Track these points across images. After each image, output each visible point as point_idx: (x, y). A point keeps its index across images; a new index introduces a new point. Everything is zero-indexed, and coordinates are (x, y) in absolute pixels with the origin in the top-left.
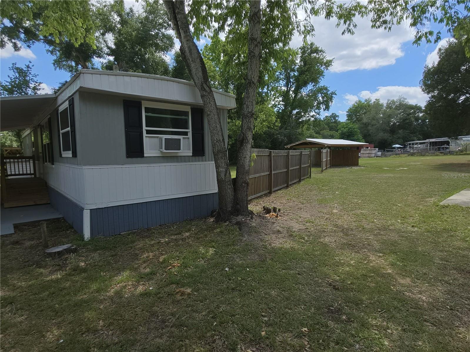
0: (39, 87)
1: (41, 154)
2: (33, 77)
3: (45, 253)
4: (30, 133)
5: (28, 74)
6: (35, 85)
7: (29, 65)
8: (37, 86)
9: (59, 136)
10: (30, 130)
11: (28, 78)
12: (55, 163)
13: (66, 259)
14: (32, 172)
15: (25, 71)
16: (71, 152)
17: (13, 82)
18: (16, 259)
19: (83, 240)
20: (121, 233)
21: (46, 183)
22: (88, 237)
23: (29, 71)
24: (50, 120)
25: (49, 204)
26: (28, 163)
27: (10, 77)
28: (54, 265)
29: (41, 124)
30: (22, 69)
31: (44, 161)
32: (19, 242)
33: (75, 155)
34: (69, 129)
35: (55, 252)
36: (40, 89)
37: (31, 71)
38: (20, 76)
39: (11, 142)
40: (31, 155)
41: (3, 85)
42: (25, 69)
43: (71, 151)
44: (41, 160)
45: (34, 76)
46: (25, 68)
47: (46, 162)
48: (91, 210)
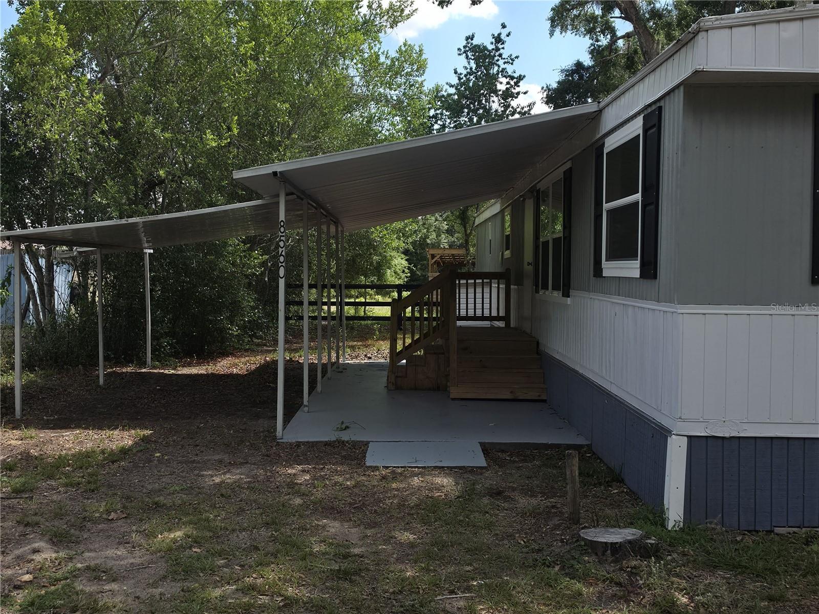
0: (517, 90)
1: (529, 269)
2: (506, 66)
3: (580, 538)
4: (502, 212)
5: (496, 58)
6: (508, 86)
7: (499, 34)
8: (512, 86)
9: (598, 217)
10: (502, 204)
11: (496, 68)
12: (572, 292)
13: (634, 571)
14: (502, 314)
15: (490, 51)
16: (637, 264)
17: (463, 84)
18: (511, 536)
19: (663, 525)
20: (777, 530)
21: (538, 343)
22: (678, 518)
23: (499, 50)
24: (568, 174)
25: (544, 401)
26: (487, 290)
27: (459, 72)
28: (607, 579)
29: (538, 187)
30: (485, 48)
31: (537, 286)
32: (503, 492)
33: (649, 270)
34: (638, 197)
35: (606, 543)
36: (518, 93)
37: (503, 48)
38: (478, 66)
39: (438, 235)
40: (498, 269)
41: (443, 96)
42: (490, 47)
43: (639, 262)
44: (528, 283)
45: (507, 62)
46: (492, 43)
47: (545, 287)
48: (690, 438)
